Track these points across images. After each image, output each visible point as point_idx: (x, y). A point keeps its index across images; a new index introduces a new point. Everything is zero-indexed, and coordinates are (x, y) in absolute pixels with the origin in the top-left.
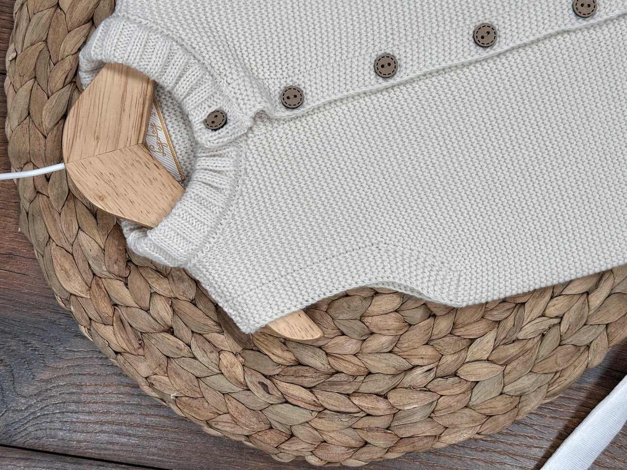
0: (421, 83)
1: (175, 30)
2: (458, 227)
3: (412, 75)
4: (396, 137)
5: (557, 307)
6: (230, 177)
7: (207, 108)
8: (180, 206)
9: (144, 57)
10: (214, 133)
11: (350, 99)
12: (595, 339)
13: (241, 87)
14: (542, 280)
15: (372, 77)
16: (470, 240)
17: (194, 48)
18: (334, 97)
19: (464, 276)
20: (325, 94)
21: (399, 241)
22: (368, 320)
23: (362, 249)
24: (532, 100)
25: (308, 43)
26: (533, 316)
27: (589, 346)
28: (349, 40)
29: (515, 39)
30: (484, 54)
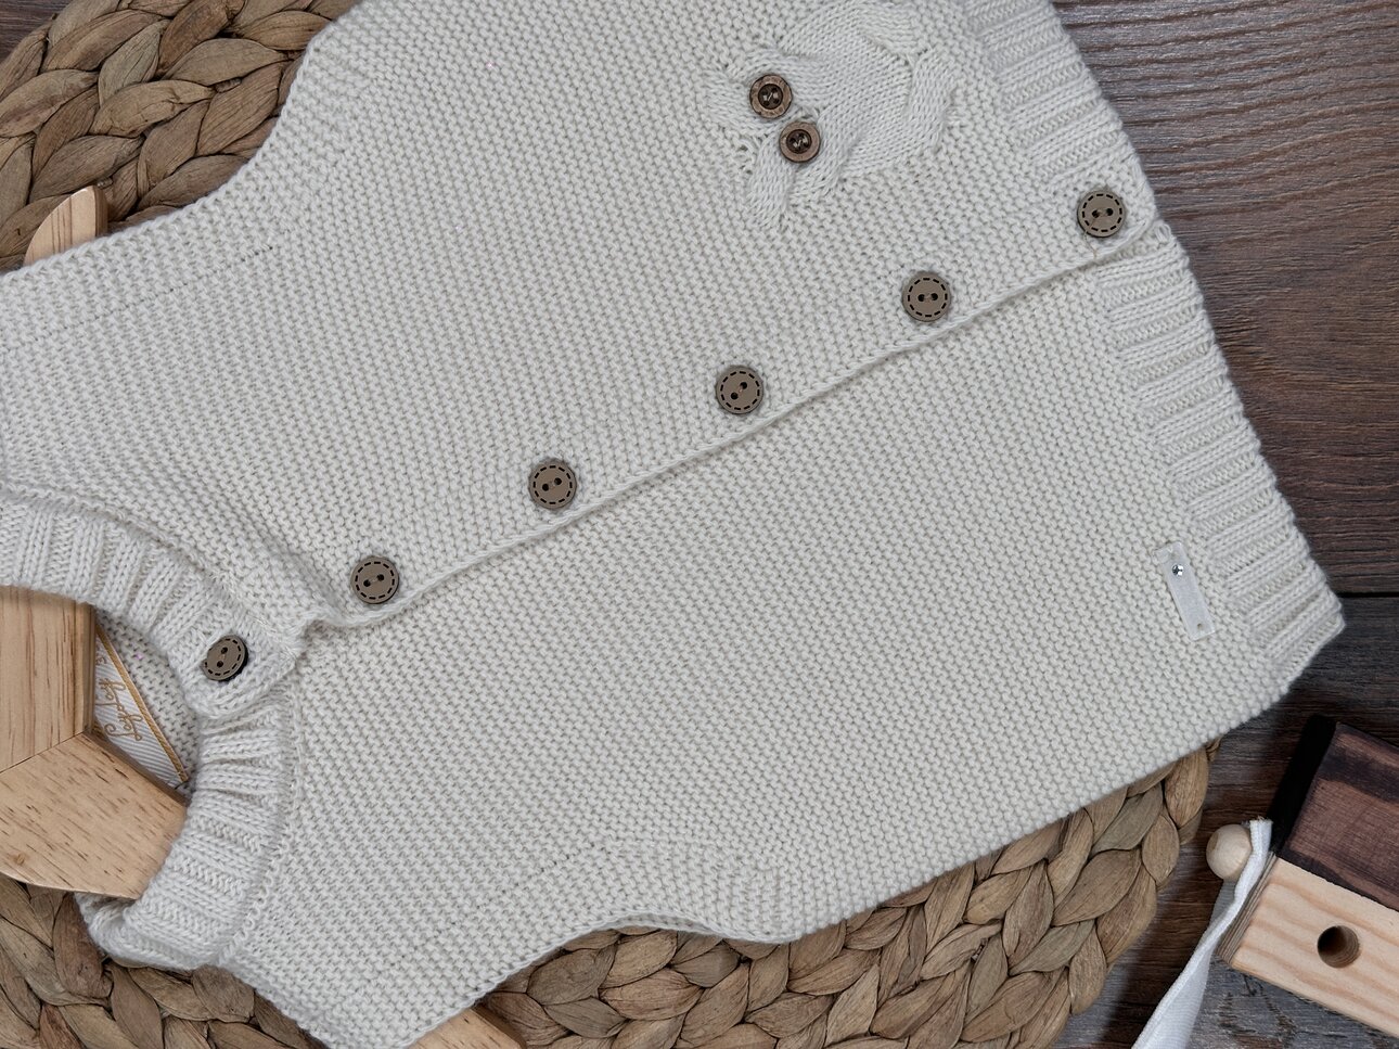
0: (629, 504)
1: (110, 496)
2: (757, 780)
3: (608, 495)
4: (600, 621)
5: (992, 897)
6: (276, 768)
7: (203, 638)
8: (180, 856)
9: (53, 565)
10: (224, 688)
11: (495, 562)
12: (1076, 954)
13: (266, 581)
14: (945, 857)
15: (530, 511)
16: (786, 802)
17: (156, 523)
18: (458, 566)
19: (787, 878)
20: (440, 563)
21: (644, 830)
22: (613, 996)
23: (572, 859)
24: (857, 500)
25: (389, 464)
26: (944, 927)
27: (1067, 969)
28: (471, 444)
29: (799, 386)
30: (744, 427)
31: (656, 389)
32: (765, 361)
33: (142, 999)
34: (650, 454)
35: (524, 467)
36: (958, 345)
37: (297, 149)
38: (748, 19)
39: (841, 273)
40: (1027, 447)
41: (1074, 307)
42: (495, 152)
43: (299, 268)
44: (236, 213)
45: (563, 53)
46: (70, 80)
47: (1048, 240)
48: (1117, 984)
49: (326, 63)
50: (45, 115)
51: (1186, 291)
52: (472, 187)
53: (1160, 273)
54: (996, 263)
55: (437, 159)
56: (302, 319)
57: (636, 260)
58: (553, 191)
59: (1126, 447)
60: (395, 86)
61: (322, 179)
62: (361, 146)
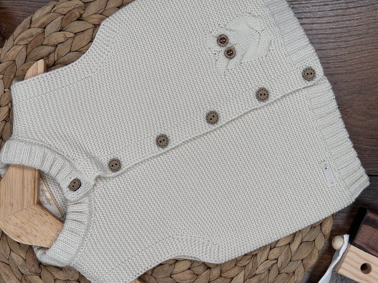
0: (182, 147)
1: (46, 141)
2: (214, 220)
3: (177, 144)
4: (174, 177)
5: (275, 253)
6: (87, 214)
7: (69, 179)
8: (61, 237)
9: (30, 159)
10: (74, 193)
11: (146, 161)
12: (297, 268)
13: (86, 164)
14: (263, 242)
15: (156, 148)
16: (221, 226)
17: (57, 149)
18: (137, 162)
19: (221, 247)
20: (132, 161)
21: (184, 233)
22: (174, 276)
23: (164, 240)
24: (243, 147)
25: (119, 134)
26: (262, 260)
27: (294, 272)
28: (141, 130)
29: (228, 117)
30: (213, 127)
31: (190, 116)
32: (219, 110)
33: (49, 274)
34: (188, 134)
35: (155, 136)
36: (270, 107)
37: (98, 51)
38: (217, 20)
39: (240, 87)
40: (288, 135)
41: (301, 98)
42: (150, 53)
43: (97, 82)
44: (81, 67)
45: (168, 27)
46: (37, 31)
47: (295, 80)
48: (307, 277)
49: (106, 28)
50: (30, 40)
51: (331, 95)
52: (143, 62)
53: (324, 90)
54: (281, 86)
55: (134, 54)
56: (97, 96)
57: (186, 83)
58: (165, 63)
59: (314, 135)
60: (124, 35)
61: (104, 59)
62: (114, 51)
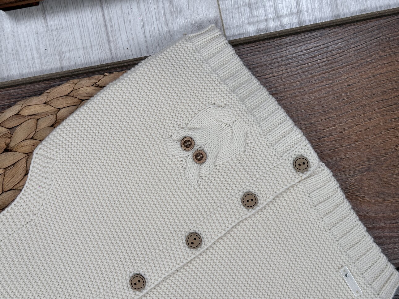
0: (164, 283)
3: (156, 283)
15: (131, 292)
24: (238, 269)
25: (82, 285)
28: (108, 273)
29: (213, 236)
30: (197, 252)
31: (166, 244)
32: (200, 230)
34: (168, 267)
35: (127, 278)
36: (262, 213)
37: (35, 187)
38: (176, 120)
39: (220, 196)
40: (290, 243)
41: (298, 195)
42: (101, 176)
43: (42, 225)
44: (19, 211)
45: (117, 141)
47: (286, 175)
49: (40, 158)
51: (334, 184)
52: (95, 188)
53: (324, 179)
54: (270, 185)
55: (82, 182)
56: (46, 242)
57: (153, 203)
58: (122, 185)
59: (323, 237)
60: (64, 161)
61: (45, 195)
62: (56, 182)
